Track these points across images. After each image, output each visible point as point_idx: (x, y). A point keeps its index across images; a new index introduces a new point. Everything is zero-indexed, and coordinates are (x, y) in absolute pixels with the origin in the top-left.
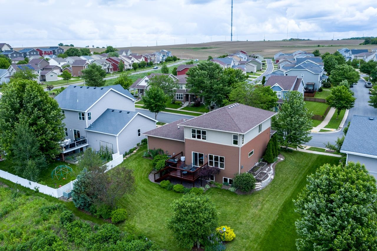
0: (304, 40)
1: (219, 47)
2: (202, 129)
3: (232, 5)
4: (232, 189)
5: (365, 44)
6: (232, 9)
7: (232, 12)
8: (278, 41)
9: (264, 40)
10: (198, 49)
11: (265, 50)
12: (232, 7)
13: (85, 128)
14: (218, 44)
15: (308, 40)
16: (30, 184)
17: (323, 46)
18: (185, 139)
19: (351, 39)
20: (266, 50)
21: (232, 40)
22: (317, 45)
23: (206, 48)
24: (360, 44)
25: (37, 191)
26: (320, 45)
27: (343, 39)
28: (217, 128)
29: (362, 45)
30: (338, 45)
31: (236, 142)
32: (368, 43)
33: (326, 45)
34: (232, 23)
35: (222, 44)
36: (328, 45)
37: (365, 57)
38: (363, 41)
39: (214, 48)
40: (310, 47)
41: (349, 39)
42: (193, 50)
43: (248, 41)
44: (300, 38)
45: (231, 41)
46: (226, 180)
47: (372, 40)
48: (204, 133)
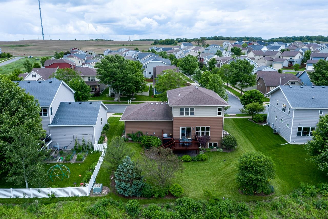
0: (107, 40)
1: (36, 45)
2: (190, 106)
3: (40, 6)
4: (221, 150)
5: (155, 44)
6: (40, 10)
7: (40, 13)
8: (87, 41)
9: (75, 40)
10: (14, 46)
11: (83, 48)
12: (40, 8)
13: (48, 124)
14: (33, 43)
15: (110, 40)
16: (39, 192)
17: (126, 46)
18: (173, 117)
19: (139, 40)
20: (85, 48)
21: (44, 39)
22: (122, 45)
23: (23, 46)
24: (151, 44)
25: (53, 197)
26: (124, 45)
27: (134, 41)
28: (205, 104)
29: (153, 45)
30: (137, 45)
31: (219, 114)
32: (157, 44)
33: (128, 45)
34: (42, 23)
35: (37, 42)
36: (129, 45)
37: (175, 53)
38: (154, 42)
39: (32, 46)
40: (117, 46)
41: (137, 40)
42: (10, 47)
43: (61, 40)
44: (104, 39)
45: (42, 39)
46: (210, 145)
47: (159, 41)
48: (192, 110)
